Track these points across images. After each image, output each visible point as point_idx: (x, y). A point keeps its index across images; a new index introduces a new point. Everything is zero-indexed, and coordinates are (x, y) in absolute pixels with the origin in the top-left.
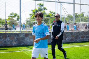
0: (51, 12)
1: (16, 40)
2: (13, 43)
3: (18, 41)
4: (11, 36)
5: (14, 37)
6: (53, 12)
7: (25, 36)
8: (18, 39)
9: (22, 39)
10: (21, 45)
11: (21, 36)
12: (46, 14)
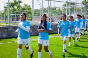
0: (26, 5)
1: (6, 33)
2: (3, 35)
3: (8, 33)
4: (2, 29)
5: (4, 30)
6: (27, 5)
7: (13, 29)
8: (8, 32)
9: (11, 32)
10: (11, 37)
11: (10, 29)
12: (21, 7)
